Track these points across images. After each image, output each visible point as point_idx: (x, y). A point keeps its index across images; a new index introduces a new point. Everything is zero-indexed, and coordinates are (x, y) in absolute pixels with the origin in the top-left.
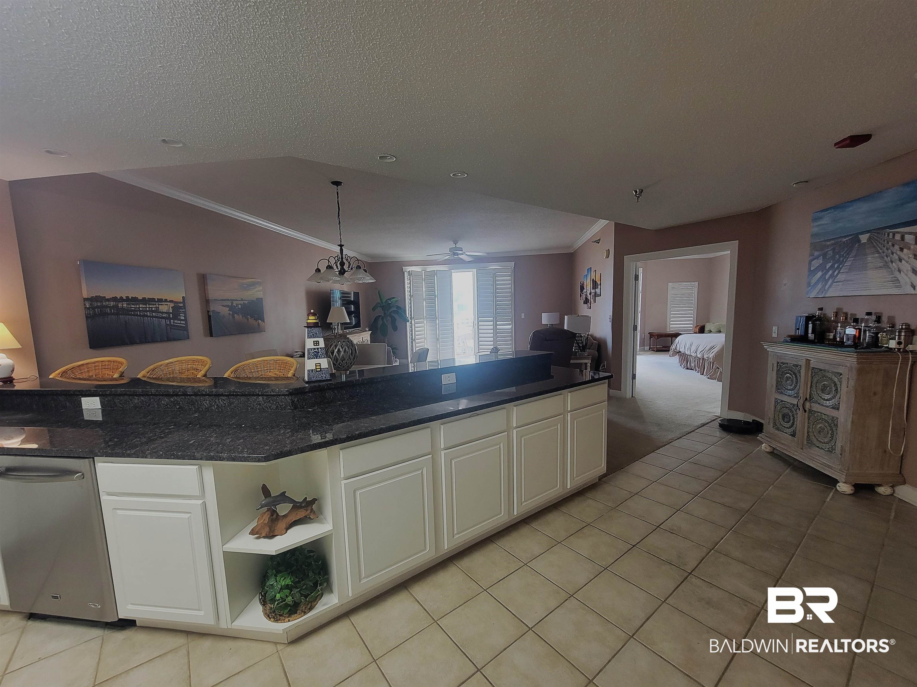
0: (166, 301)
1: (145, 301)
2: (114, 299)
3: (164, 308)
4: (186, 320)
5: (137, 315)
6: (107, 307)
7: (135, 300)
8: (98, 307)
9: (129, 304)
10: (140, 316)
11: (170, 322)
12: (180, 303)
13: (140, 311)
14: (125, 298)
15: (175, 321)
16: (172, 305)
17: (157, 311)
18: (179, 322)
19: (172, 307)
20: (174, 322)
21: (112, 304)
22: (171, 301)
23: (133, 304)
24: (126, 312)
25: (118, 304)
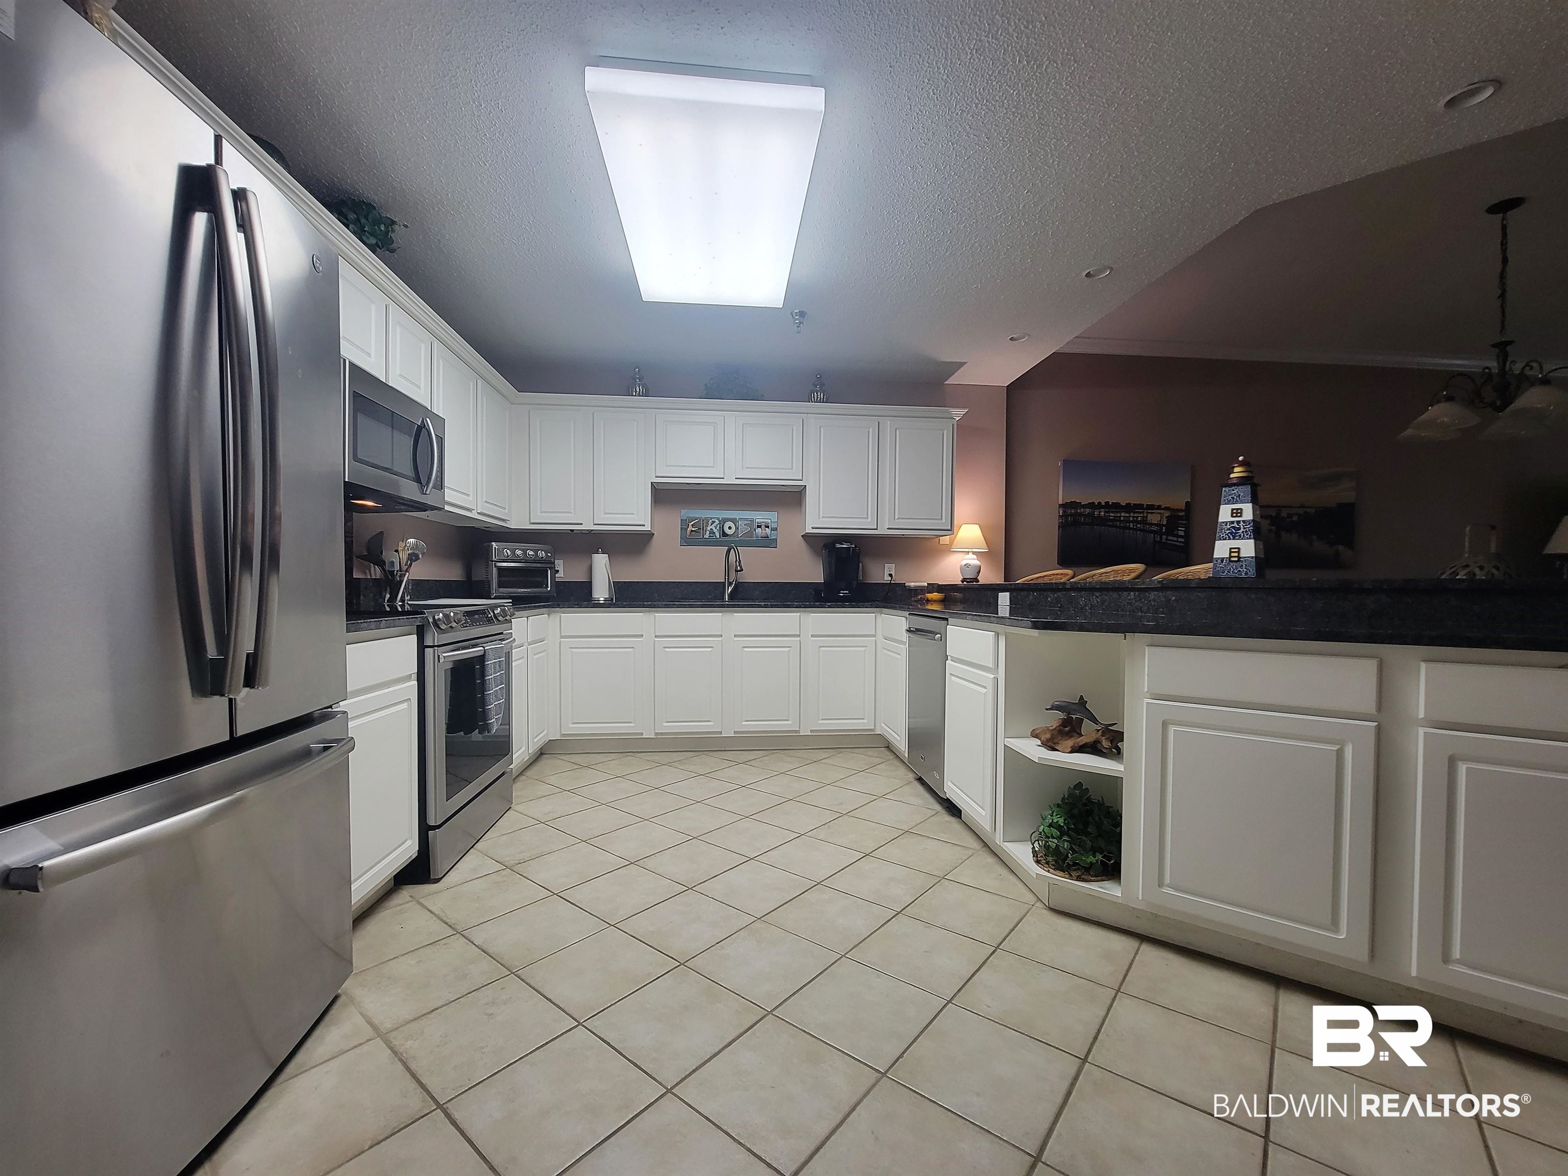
0: (1159, 507)
1: (1129, 508)
2: (1091, 505)
3: (1154, 518)
4: (1187, 536)
5: (1116, 527)
6: (1081, 515)
7: (1116, 506)
8: (1071, 515)
9: (1108, 512)
10: (1119, 527)
11: (1161, 539)
12: (1181, 511)
13: (1120, 521)
14: (1103, 504)
15: (1170, 538)
16: (1167, 514)
17: (1144, 521)
18: (1175, 539)
19: (1167, 517)
20: (1167, 539)
21: (1088, 511)
22: (1166, 509)
23: (1113, 512)
24: (1103, 521)
25: (1094, 512)
